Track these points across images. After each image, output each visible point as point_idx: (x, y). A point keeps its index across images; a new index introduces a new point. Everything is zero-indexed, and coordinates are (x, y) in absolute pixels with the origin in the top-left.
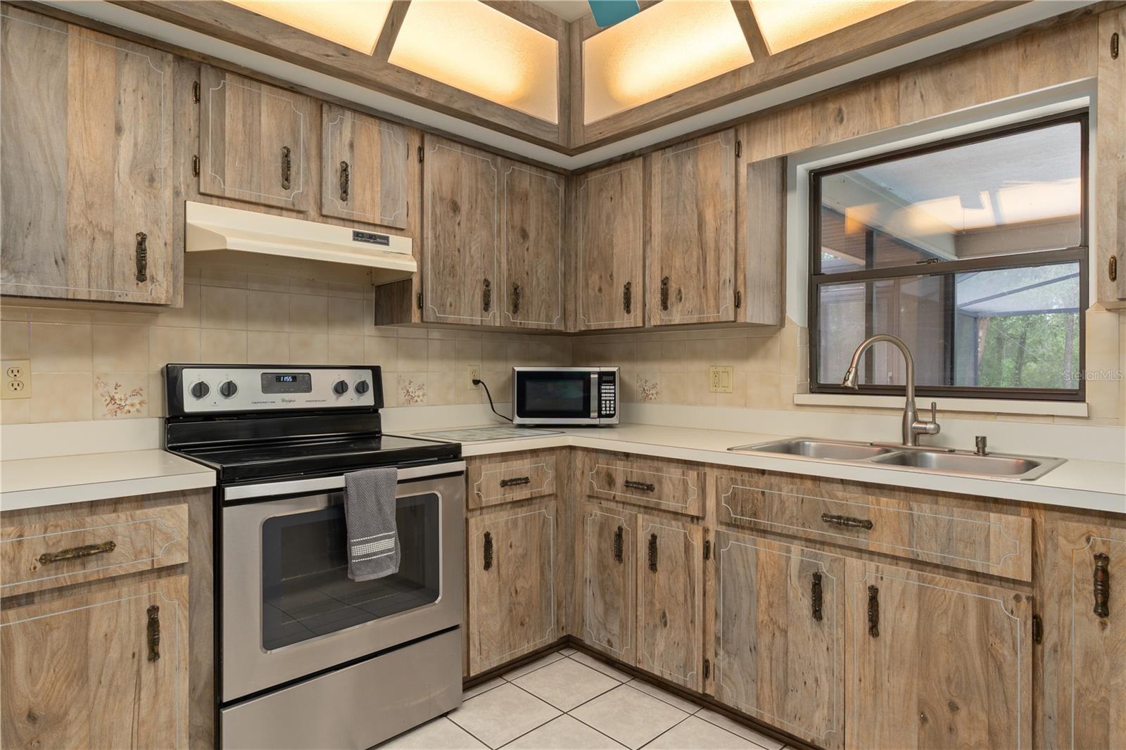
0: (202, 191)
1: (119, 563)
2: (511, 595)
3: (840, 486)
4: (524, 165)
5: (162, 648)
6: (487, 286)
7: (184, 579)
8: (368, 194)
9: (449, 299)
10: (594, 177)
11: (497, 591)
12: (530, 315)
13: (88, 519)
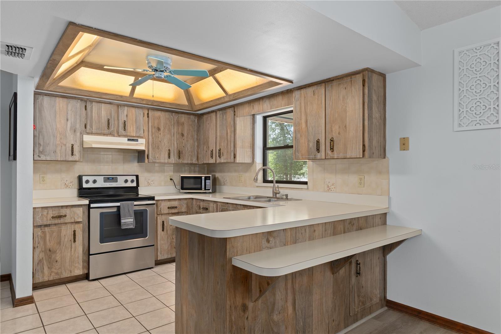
0: (87, 132)
1: (68, 219)
2: (171, 239)
3: (239, 206)
4: (182, 115)
5: (76, 240)
6: (169, 151)
7: (82, 225)
8: (132, 128)
9: (157, 156)
10: (205, 117)
11: (166, 237)
12: (185, 159)
13: (61, 210)
